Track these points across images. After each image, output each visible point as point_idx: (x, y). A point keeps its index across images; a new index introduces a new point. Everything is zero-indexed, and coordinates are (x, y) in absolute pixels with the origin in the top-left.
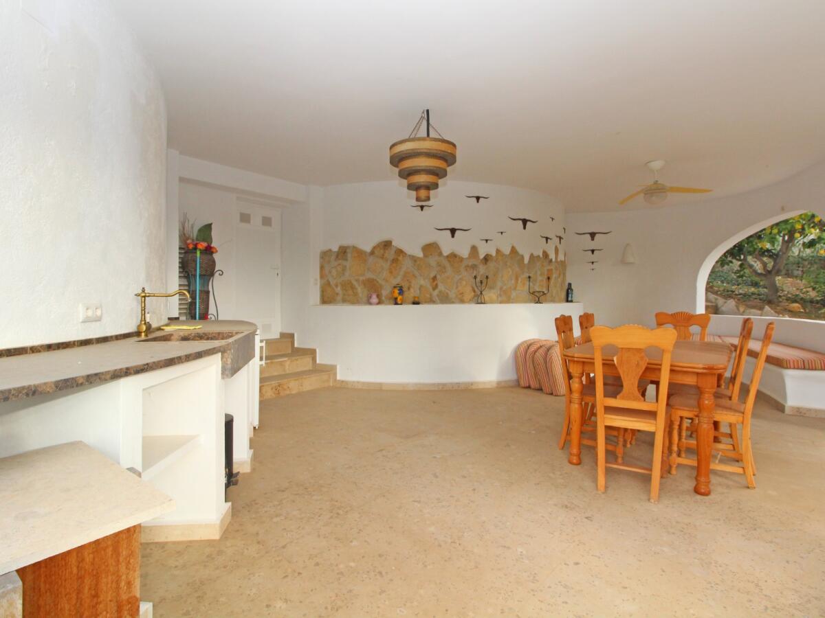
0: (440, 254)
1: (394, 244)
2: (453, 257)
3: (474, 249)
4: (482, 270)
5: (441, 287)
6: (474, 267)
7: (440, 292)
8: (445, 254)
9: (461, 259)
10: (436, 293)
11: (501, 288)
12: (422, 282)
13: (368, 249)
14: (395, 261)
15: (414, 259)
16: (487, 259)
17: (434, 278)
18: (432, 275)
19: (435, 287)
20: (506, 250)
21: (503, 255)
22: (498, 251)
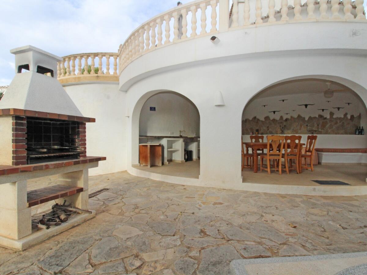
0: (270, 119)
1: (257, 117)
2: (274, 120)
3: (281, 117)
4: (285, 124)
5: (270, 130)
6: (281, 123)
7: (270, 131)
8: (271, 119)
9: (277, 121)
10: (268, 131)
11: (293, 129)
12: (264, 128)
13: (251, 119)
14: (257, 122)
15: (262, 121)
16: (287, 120)
17: (268, 127)
18: (267, 126)
19: (268, 130)
20: (296, 116)
21: (294, 118)
22: (291, 117)
